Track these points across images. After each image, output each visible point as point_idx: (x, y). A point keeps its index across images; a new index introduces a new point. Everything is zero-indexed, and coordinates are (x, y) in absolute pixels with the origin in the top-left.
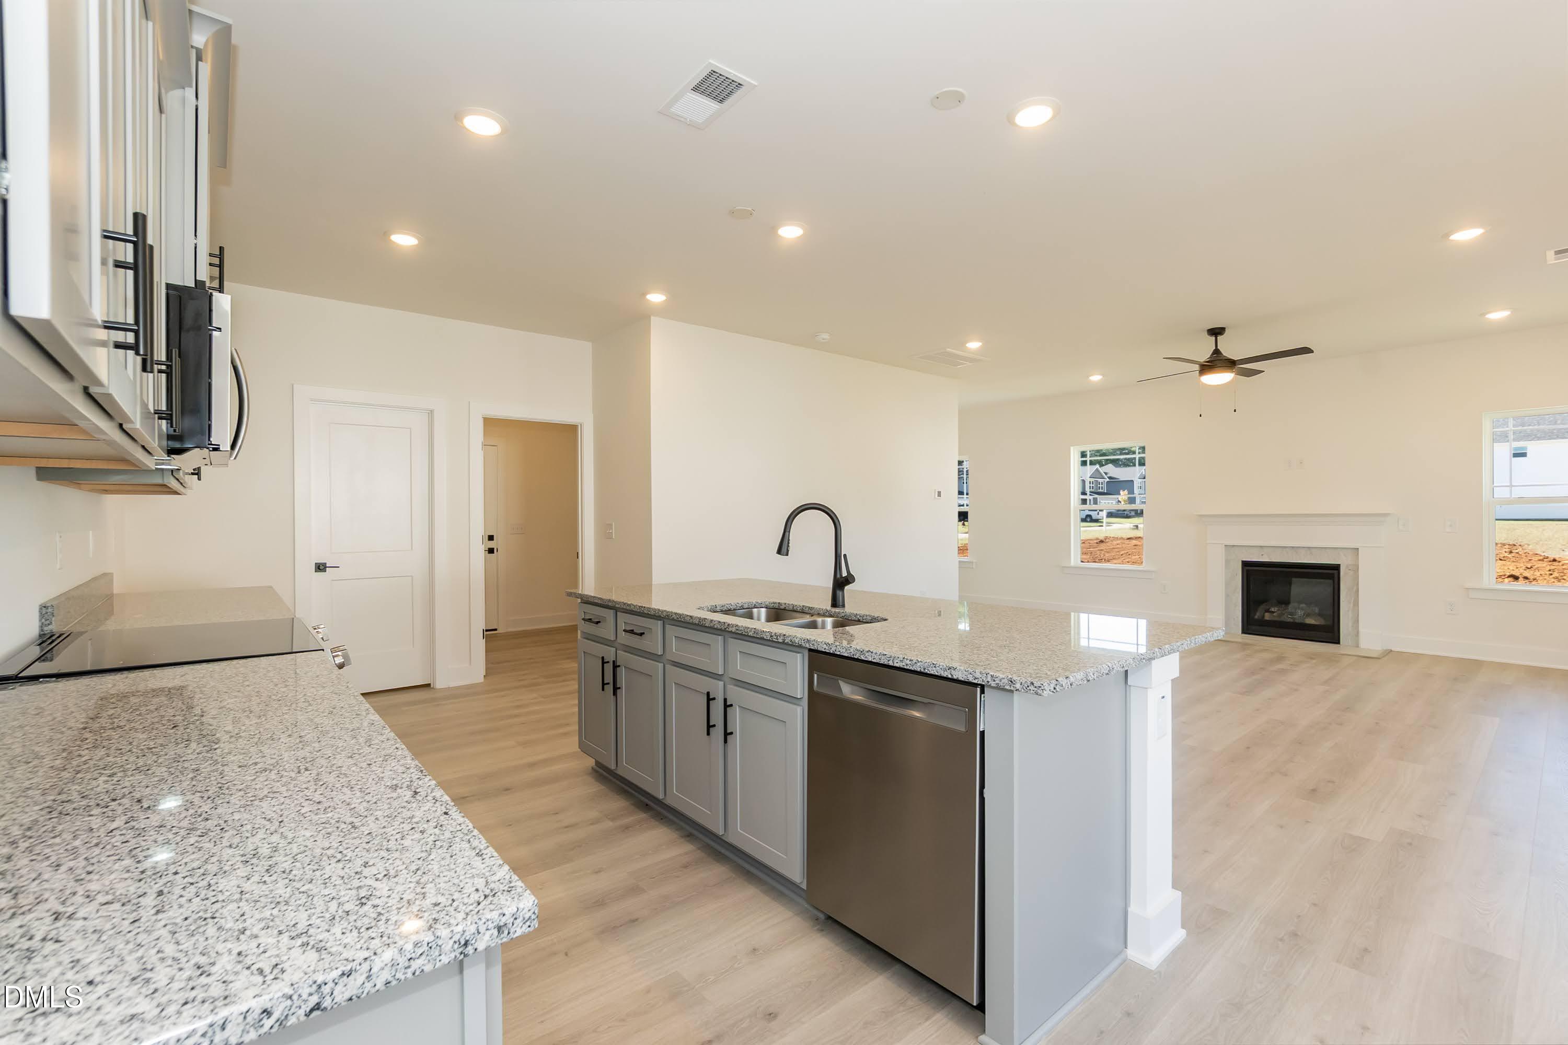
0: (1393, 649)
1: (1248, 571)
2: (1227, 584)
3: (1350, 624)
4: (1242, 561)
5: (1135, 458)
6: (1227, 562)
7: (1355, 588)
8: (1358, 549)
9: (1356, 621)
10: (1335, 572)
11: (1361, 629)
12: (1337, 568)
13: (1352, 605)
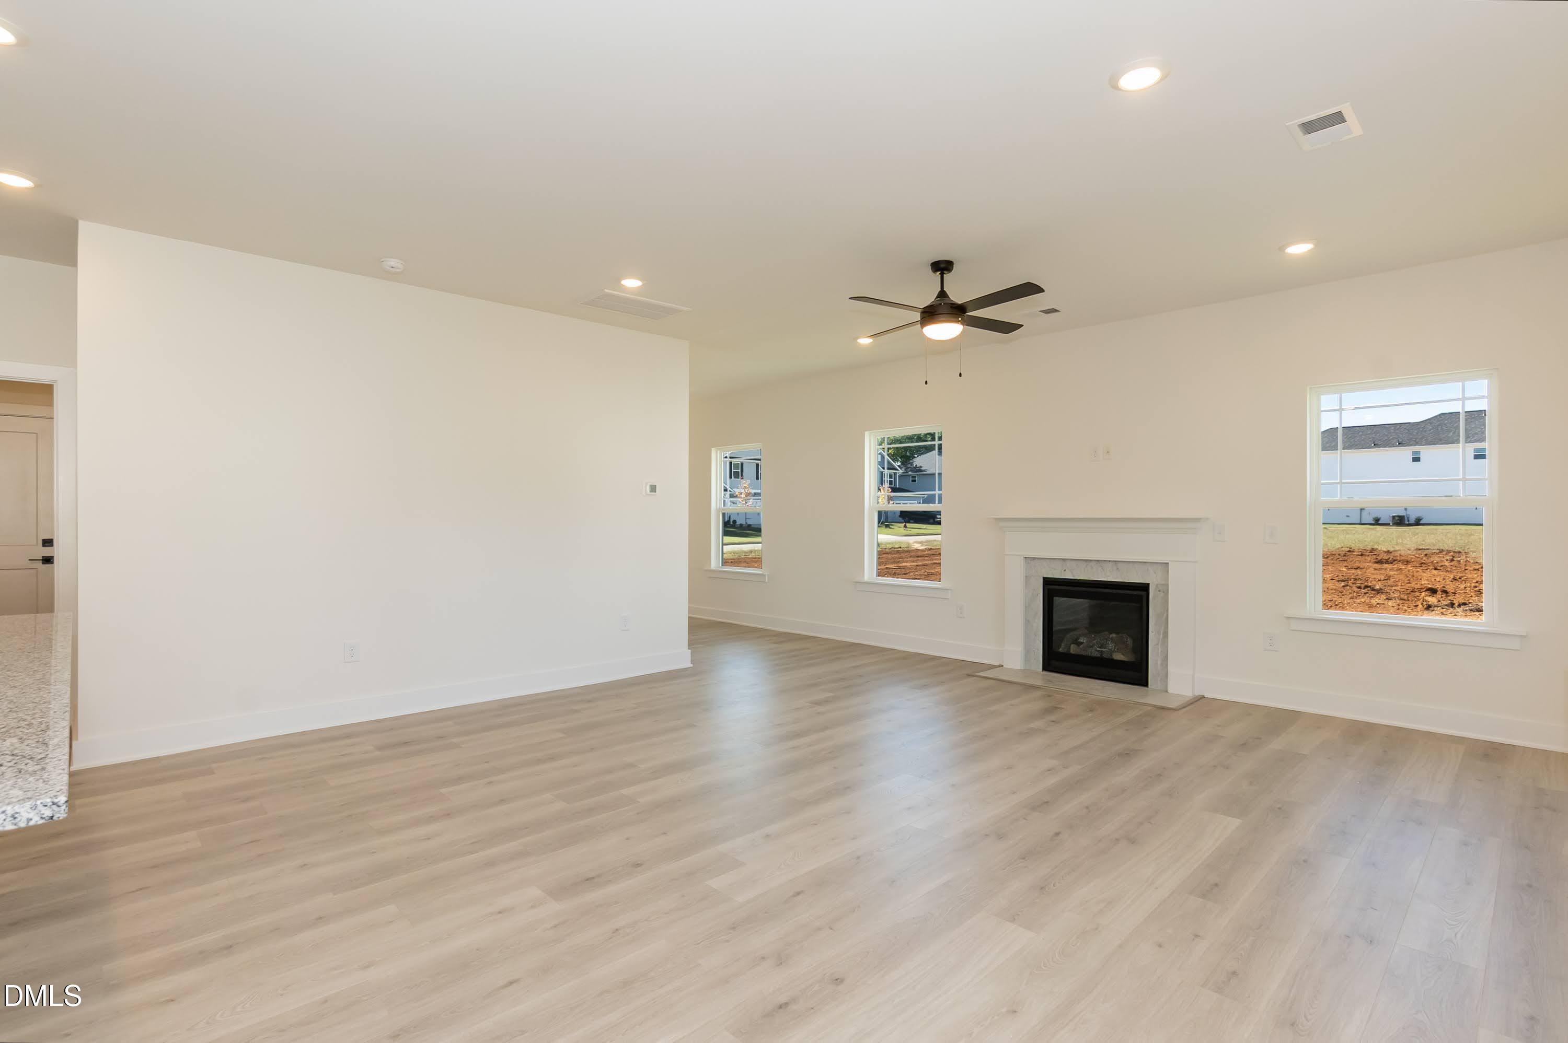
0: (1207, 695)
1: (1049, 590)
2: (1027, 607)
3: (1159, 663)
4: (1044, 578)
5: (935, 445)
6: (1027, 578)
7: (1165, 615)
8: (1168, 563)
9: (1166, 658)
10: (1144, 593)
11: (1170, 669)
12: (1145, 588)
13: (1161, 636)
